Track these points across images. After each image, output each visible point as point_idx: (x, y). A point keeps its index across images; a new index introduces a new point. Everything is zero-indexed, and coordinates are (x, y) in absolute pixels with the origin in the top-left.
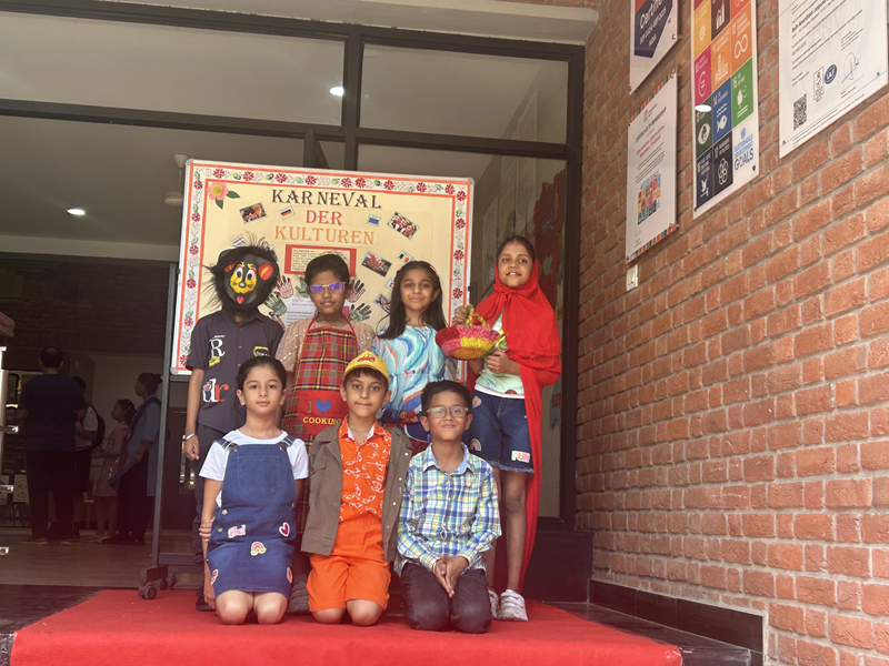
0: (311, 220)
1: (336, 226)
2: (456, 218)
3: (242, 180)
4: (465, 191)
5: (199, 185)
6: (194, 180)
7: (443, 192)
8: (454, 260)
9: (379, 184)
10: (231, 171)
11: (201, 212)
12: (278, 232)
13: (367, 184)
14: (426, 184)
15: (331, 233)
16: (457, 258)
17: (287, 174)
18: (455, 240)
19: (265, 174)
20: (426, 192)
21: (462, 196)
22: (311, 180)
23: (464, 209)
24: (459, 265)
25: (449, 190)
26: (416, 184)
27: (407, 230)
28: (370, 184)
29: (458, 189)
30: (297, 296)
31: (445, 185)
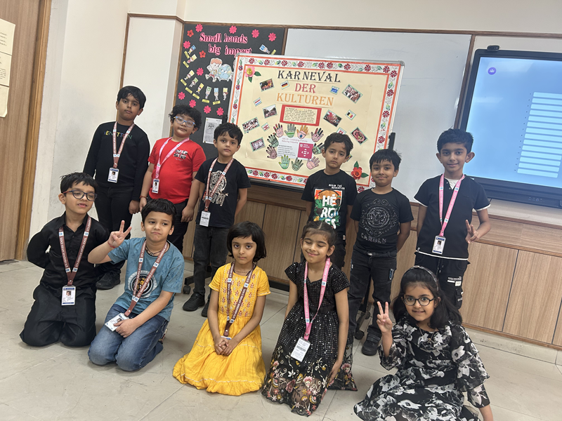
0: (298, 89)
1: (312, 94)
2: (388, 89)
3: (263, 65)
4: (397, 70)
5: (241, 68)
6: (239, 65)
7: (382, 71)
8: (382, 117)
9: (341, 66)
10: (258, 59)
11: (240, 85)
12: (279, 97)
13: (334, 66)
14: (371, 66)
15: (308, 97)
16: (384, 116)
17: (288, 61)
18: (385, 104)
19: (276, 61)
20: (371, 71)
21: (394, 74)
22: (301, 64)
23: (394, 83)
24: (385, 121)
25: (386, 69)
26: (364, 66)
27: (355, 96)
28: (336, 66)
29: (392, 69)
30: (285, 136)
31: (383, 67)
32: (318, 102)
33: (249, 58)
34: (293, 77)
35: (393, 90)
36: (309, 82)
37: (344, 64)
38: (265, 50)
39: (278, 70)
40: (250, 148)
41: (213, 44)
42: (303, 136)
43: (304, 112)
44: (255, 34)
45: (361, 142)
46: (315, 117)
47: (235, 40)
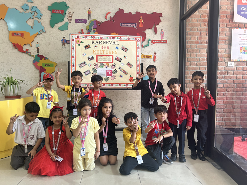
0: (102, 48)
1: (108, 50)
3: (84, 38)
4: (139, 39)
5: (73, 40)
9: (118, 38)
10: (81, 36)
11: (74, 47)
12: (94, 52)
13: (115, 38)
14: (130, 38)
17: (95, 36)
18: (137, 52)
19: (90, 37)
22: (101, 38)
23: (139, 44)
24: (138, 58)
26: (127, 38)
30: (99, 68)
31: (134, 38)
33: (77, 36)
34: (99, 43)
35: (139, 47)
36: (106, 45)
39: (91, 40)
42: (107, 67)
43: (106, 58)
45: (131, 67)
46: (111, 59)
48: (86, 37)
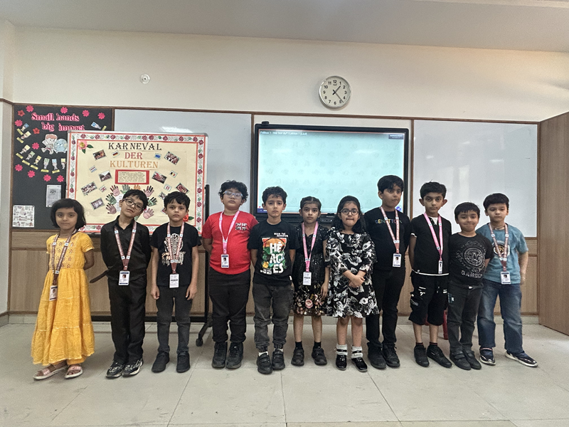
0: (127, 157)
1: (140, 160)
2: (198, 154)
3: (94, 139)
4: (203, 140)
5: (74, 142)
6: (72, 140)
7: (192, 141)
8: (198, 174)
9: (160, 138)
10: (89, 135)
11: (75, 156)
12: (112, 164)
13: (154, 138)
14: (184, 137)
15: (137, 163)
17: (116, 135)
18: (198, 164)
19: (105, 135)
20: (184, 141)
21: (201, 142)
22: (127, 138)
23: (202, 149)
24: (200, 177)
25: (195, 139)
26: (179, 137)
27: (175, 160)
28: (156, 138)
29: (199, 139)
31: (192, 137)
32: (146, 166)
33: (81, 134)
34: (122, 148)
35: (203, 153)
36: (136, 150)
37: (162, 137)
38: (97, 126)
39: (108, 143)
40: (92, 208)
41: (46, 122)
43: (135, 175)
44: (86, 114)
46: (145, 177)
47: (68, 119)
48: (97, 137)
